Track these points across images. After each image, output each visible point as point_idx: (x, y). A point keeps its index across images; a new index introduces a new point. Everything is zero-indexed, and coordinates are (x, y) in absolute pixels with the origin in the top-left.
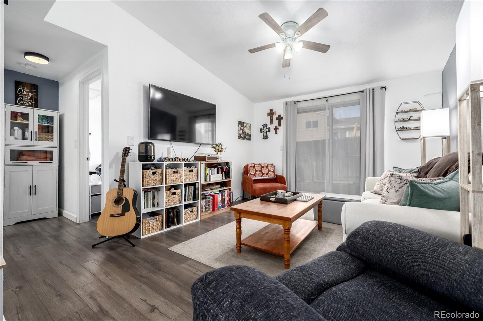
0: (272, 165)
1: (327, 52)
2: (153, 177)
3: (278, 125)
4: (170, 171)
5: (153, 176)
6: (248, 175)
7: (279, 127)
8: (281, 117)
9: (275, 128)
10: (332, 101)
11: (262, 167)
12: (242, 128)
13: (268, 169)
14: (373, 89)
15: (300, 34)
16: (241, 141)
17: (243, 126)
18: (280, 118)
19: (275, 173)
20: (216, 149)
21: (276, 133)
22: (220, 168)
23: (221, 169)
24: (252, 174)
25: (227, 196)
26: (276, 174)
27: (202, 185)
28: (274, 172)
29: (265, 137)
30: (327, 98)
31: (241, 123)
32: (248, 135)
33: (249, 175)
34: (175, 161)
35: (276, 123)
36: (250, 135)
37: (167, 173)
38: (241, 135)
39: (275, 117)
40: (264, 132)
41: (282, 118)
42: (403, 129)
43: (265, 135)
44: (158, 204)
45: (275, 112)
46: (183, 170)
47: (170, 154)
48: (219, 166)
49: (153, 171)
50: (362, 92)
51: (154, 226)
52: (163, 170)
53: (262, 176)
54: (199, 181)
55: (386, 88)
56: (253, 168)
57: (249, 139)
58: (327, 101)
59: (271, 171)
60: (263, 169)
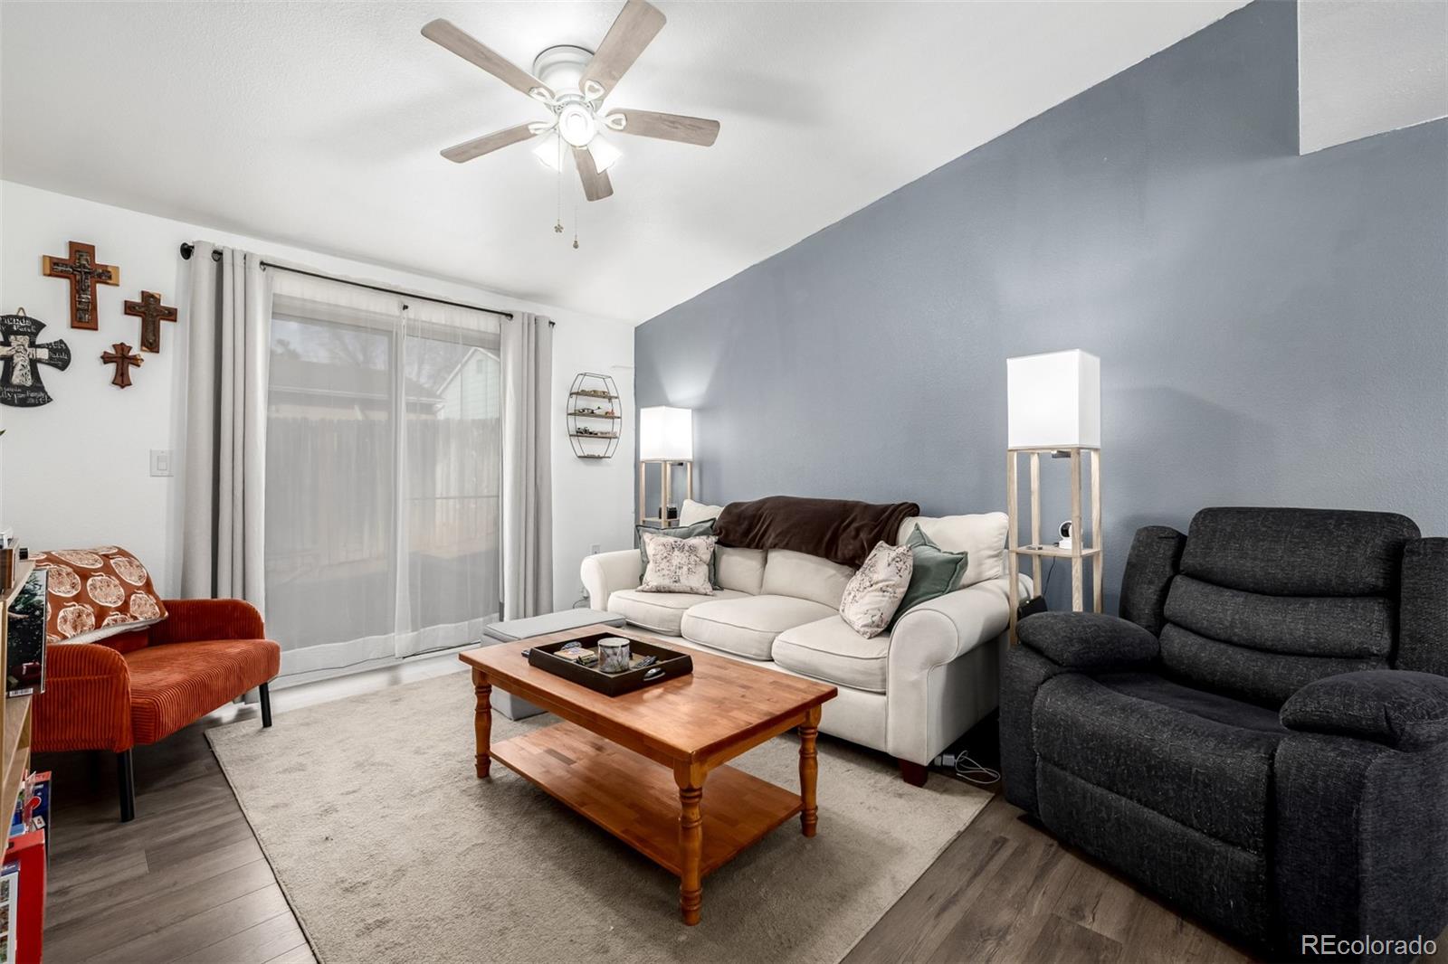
0: (126, 552)
3: (133, 343)
7: (145, 354)
8: (166, 309)
9: (111, 351)
10: (420, 313)
11: (84, 574)
13: (117, 578)
14: (537, 320)
15: (602, 92)
18: (150, 312)
21: (122, 381)
26: (162, 597)
28: (148, 586)
29: (21, 394)
30: (405, 298)
35: (119, 328)
41: (171, 314)
42: (584, 432)
43: (17, 380)
45: (117, 268)
50: (511, 315)
53: (98, 626)
55: (554, 326)
58: (406, 307)
59: (139, 588)
60: (90, 582)
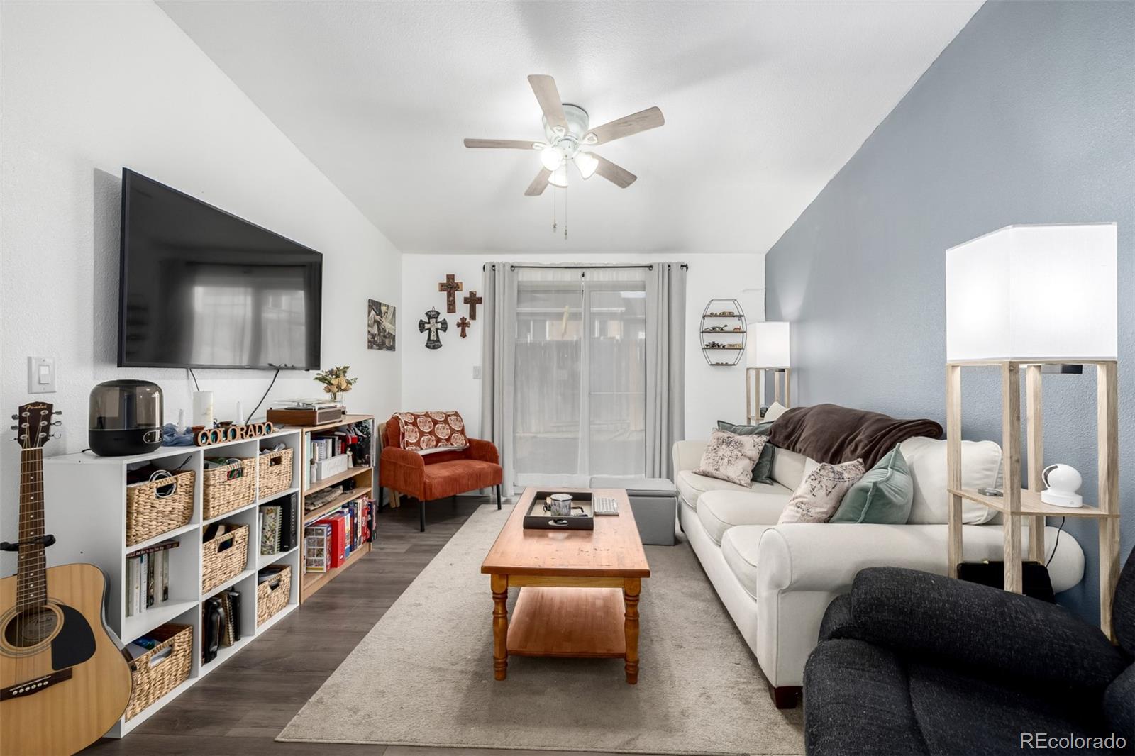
0: (456, 414)
1: (629, 187)
2: (166, 503)
3: (467, 316)
4: (220, 472)
5: (163, 501)
6: (399, 447)
7: (471, 322)
8: (478, 298)
9: (460, 322)
10: (592, 276)
11: (435, 422)
12: (378, 318)
13: (449, 426)
14: (669, 266)
15: (596, 142)
16: (375, 352)
17: (379, 314)
18: (473, 300)
19: (465, 436)
20: (332, 384)
21: (463, 335)
22: (340, 437)
23: (340, 441)
24: (411, 444)
25: (363, 516)
26: (468, 437)
27: (306, 497)
28: (462, 432)
29: (434, 344)
30: (584, 270)
31: (374, 306)
32: (389, 337)
33: (402, 446)
34: (234, 437)
35: (463, 310)
36: (394, 336)
37: (212, 482)
38: (376, 339)
39: (460, 296)
40: (429, 329)
41: (480, 301)
42: (714, 346)
43: (432, 338)
44: (166, 591)
45: (461, 283)
46: (257, 463)
47: (206, 414)
48: (336, 433)
49: (159, 485)
50: (650, 267)
51: (162, 674)
52: (194, 476)
53: (436, 446)
54: (299, 489)
55: (686, 266)
56: (412, 427)
57: (392, 348)
58: (583, 275)
59: (458, 431)
60: (437, 426)
